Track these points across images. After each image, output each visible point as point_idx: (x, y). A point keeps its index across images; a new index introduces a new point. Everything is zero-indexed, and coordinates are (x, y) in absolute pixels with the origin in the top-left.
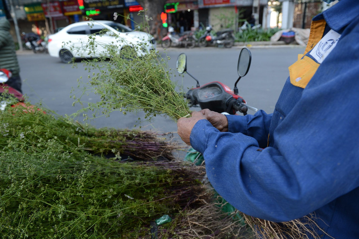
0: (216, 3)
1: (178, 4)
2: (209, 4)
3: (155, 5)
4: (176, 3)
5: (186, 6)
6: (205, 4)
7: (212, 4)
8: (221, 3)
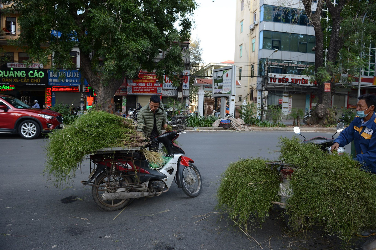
2: (137, 92)
6: (133, 92)
7: (140, 92)
8: (149, 92)
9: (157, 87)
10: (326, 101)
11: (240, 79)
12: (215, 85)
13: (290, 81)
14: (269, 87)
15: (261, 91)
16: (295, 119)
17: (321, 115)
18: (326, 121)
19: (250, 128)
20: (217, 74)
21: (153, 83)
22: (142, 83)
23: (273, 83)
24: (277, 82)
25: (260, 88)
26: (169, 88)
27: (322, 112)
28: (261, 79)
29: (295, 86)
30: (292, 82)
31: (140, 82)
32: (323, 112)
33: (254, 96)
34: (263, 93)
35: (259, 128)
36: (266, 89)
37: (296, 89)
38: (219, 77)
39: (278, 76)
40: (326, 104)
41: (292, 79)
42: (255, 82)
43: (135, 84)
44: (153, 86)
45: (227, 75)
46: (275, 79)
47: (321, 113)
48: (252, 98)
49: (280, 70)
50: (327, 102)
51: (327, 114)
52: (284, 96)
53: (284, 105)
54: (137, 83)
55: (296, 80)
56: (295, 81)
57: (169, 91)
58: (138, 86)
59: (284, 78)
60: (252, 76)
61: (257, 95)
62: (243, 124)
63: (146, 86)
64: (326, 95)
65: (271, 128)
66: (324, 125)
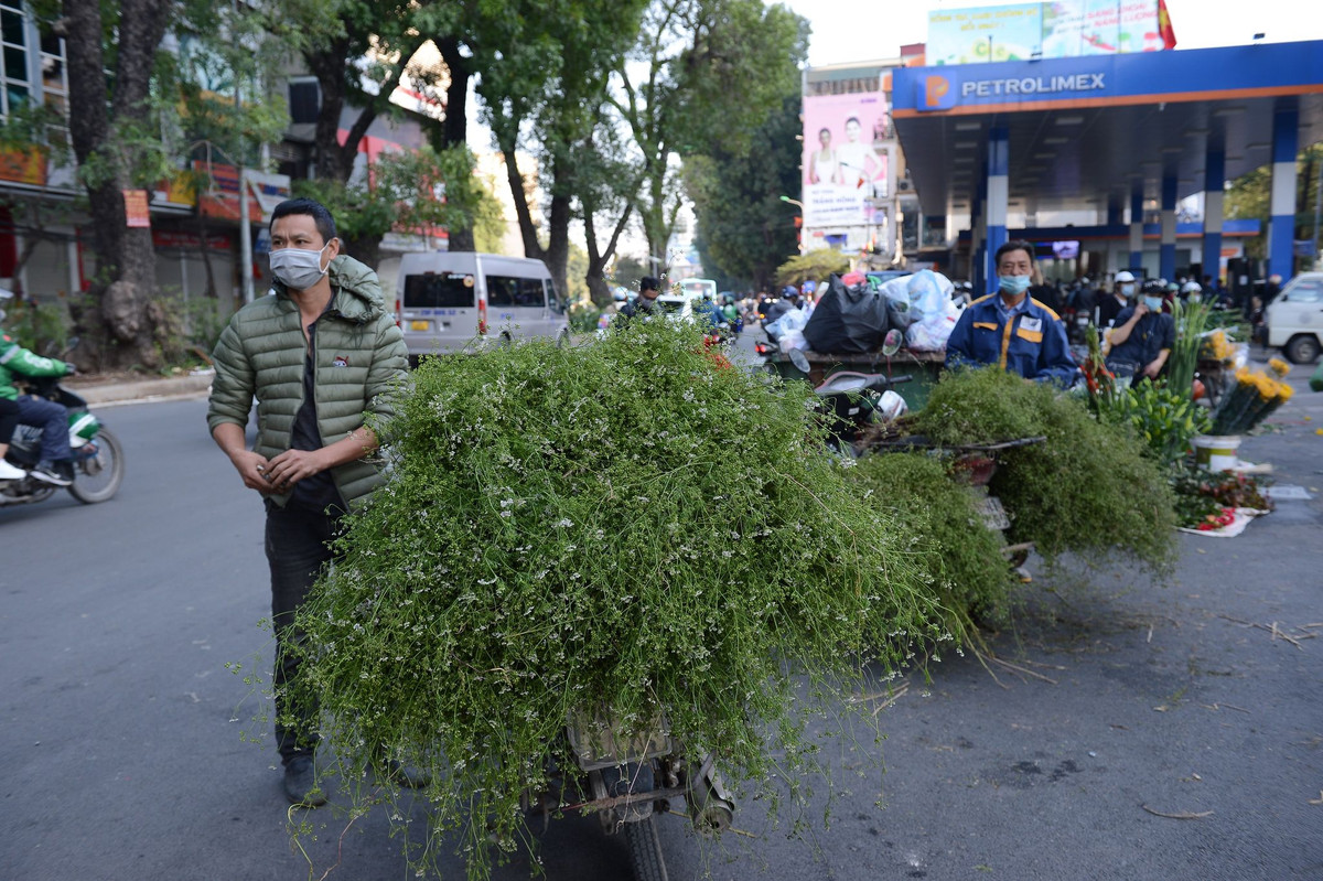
10: (139, 266)
17: (131, 329)
18: (152, 353)
27: (131, 315)
32: (136, 316)
40: (139, 278)
47: (128, 318)
50: (142, 271)
51: (153, 324)
64: (136, 240)
66: (150, 370)
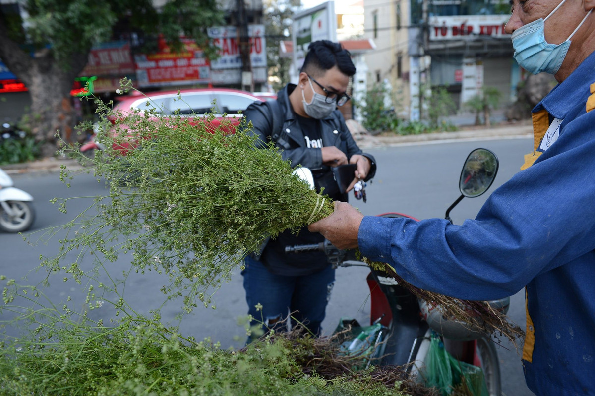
0: (173, 79)
1: (94, 78)
2: (159, 80)
3: (56, 79)
4: (89, 77)
5: (113, 84)
6: (150, 80)
7: (164, 79)
8: (183, 79)
9: (197, 66)
11: (376, 36)
12: (298, 50)
13: (477, 30)
14: (433, 46)
15: (417, 57)
16: (478, 111)
17: (537, 98)
19: (377, 139)
20: (300, 24)
21: (189, 59)
22: (167, 59)
23: (440, 37)
24: (449, 35)
25: (414, 51)
26: (224, 66)
27: (538, 92)
28: (415, 32)
29: (487, 40)
30: (482, 33)
31: (161, 59)
32: (541, 92)
33: (404, 69)
34: (421, 60)
35: (397, 138)
36: (427, 53)
37: (491, 46)
38: (305, 30)
39: (452, 21)
41: (482, 27)
42: (405, 38)
43: (152, 64)
44: (189, 66)
45: (320, 24)
46: (444, 30)
47: (536, 93)
48: (399, 74)
49: (455, 10)
52: (467, 64)
53: (466, 83)
54: (157, 61)
55: (490, 28)
56: (487, 31)
57: (225, 72)
58: (158, 67)
59: (463, 25)
60: (399, 27)
61: (410, 66)
62: (362, 133)
63: (176, 67)
65: (424, 136)
